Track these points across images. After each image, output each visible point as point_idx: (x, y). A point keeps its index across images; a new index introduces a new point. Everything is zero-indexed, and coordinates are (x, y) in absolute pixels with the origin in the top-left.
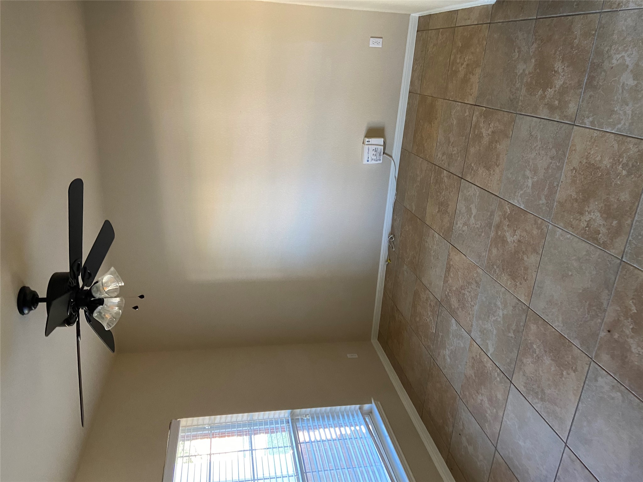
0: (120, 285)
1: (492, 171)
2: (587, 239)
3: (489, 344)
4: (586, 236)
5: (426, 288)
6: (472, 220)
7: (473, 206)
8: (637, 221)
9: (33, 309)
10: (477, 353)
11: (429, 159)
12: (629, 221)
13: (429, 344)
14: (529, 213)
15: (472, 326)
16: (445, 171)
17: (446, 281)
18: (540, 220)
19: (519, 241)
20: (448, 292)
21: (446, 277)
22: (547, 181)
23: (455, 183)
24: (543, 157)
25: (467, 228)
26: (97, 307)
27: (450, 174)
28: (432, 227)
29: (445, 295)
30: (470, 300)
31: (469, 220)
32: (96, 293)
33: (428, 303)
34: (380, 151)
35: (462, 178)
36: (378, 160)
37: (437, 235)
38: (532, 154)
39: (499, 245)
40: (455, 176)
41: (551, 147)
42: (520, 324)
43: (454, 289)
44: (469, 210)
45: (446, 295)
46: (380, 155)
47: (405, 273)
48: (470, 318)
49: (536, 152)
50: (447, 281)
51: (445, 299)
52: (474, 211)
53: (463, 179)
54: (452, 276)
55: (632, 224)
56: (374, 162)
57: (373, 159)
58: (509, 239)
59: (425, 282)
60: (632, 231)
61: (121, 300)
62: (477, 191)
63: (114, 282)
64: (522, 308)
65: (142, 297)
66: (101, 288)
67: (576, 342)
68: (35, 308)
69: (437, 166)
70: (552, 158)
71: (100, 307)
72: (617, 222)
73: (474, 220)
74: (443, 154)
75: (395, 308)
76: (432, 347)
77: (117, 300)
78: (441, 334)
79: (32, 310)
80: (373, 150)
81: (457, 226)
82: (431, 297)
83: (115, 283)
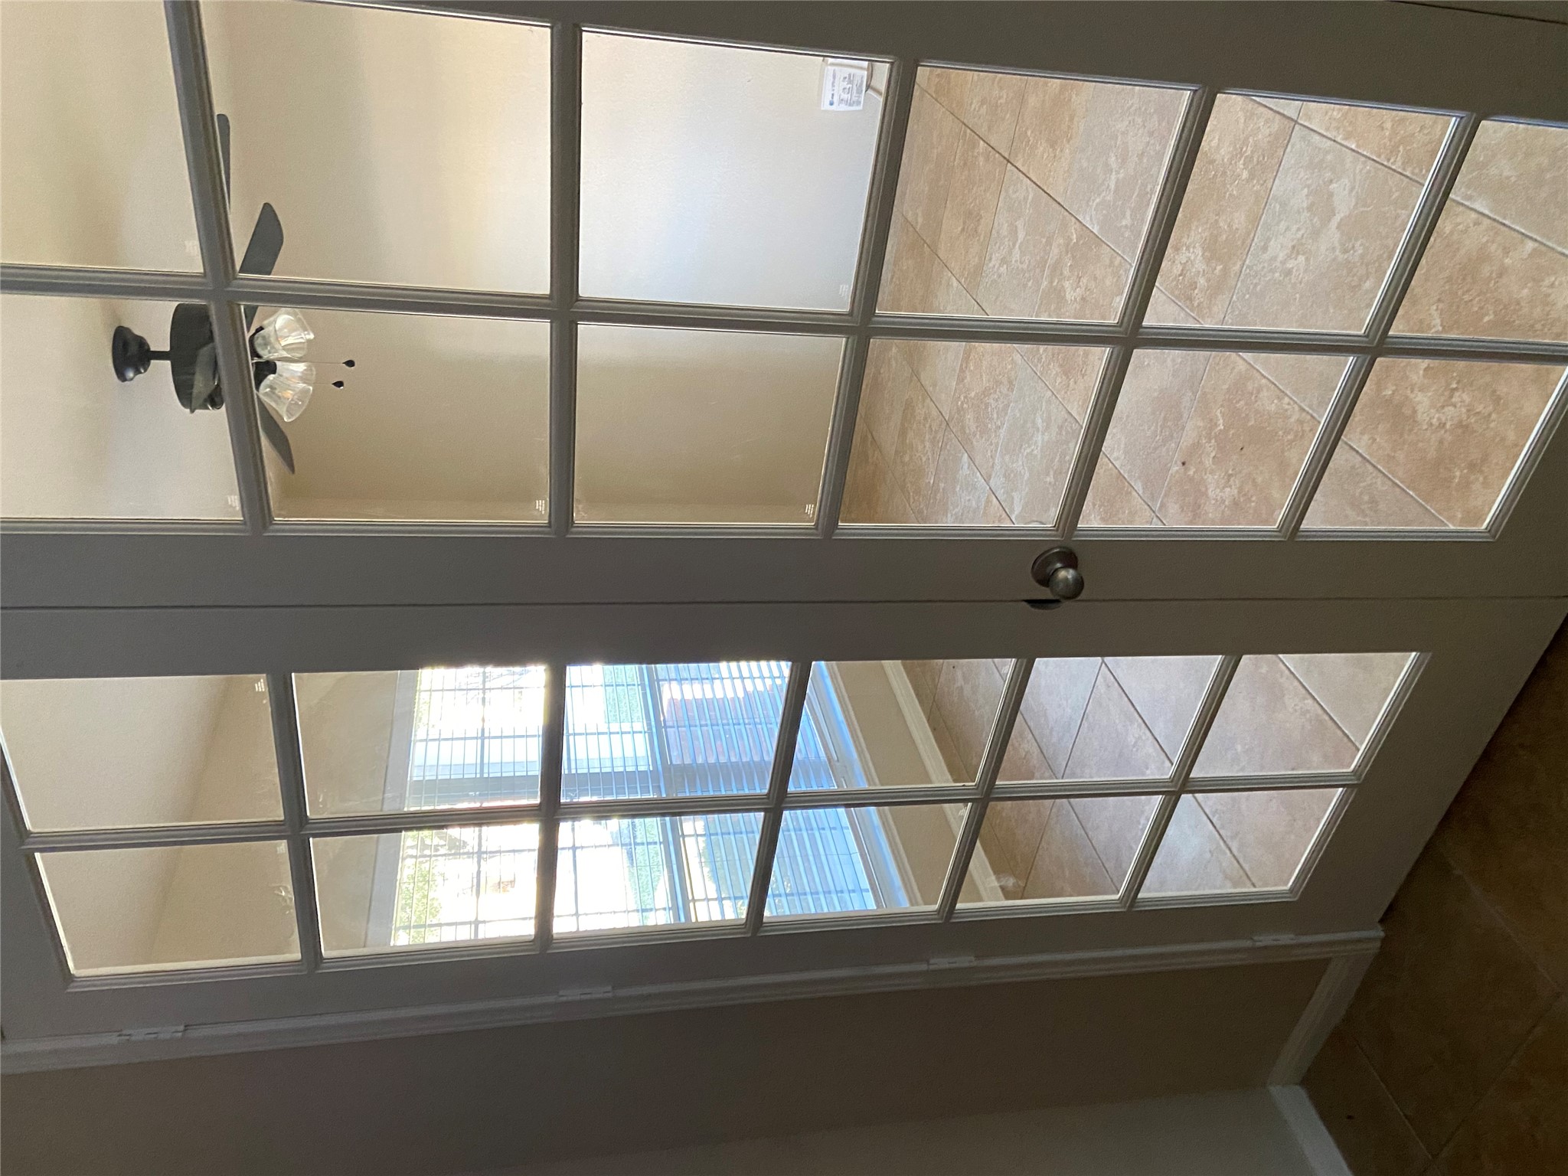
0: (308, 337)
1: (1059, 149)
2: (1177, 297)
3: (1015, 497)
4: (1177, 292)
5: (926, 394)
6: (1016, 254)
7: (1020, 224)
8: (1248, 267)
9: (143, 371)
10: (995, 517)
11: (956, 111)
12: (1237, 268)
13: (921, 507)
14: (1105, 243)
15: (993, 467)
16: (982, 142)
17: (961, 380)
18: (1119, 258)
19: (1083, 299)
20: (962, 403)
21: (961, 369)
22: (1137, 181)
23: (995, 170)
24: (1138, 130)
25: (1006, 271)
26: (266, 376)
27: (990, 149)
28: (948, 265)
29: (955, 408)
30: (995, 416)
31: (1010, 252)
32: (263, 349)
33: (927, 426)
34: (860, 81)
35: (1008, 161)
36: (854, 102)
37: (955, 283)
38: (1122, 121)
39: (1052, 308)
40: (997, 155)
41: (1152, 111)
42: (1065, 457)
43: (973, 394)
44: (1014, 231)
45: (958, 408)
46: (859, 92)
47: (893, 363)
48: (992, 451)
49: (1130, 118)
50: (963, 380)
51: (956, 416)
52: (1021, 235)
53: (1011, 163)
54: (972, 368)
55: (1241, 272)
56: (843, 107)
57: (842, 100)
58: (1070, 295)
59: (927, 383)
60: (1239, 284)
61: (309, 369)
62: (1030, 190)
63: (295, 330)
64: (1071, 427)
65: (350, 363)
66: (272, 339)
67: (1138, 486)
68: (145, 370)
69: (969, 128)
70: (1151, 134)
71: (271, 377)
72: (1221, 266)
73: (1019, 252)
74: (983, 102)
75: (869, 436)
76: (925, 512)
77: (300, 367)
78: (942, 485)
79: (141, 373)
80: (846, 78)
81: (991, 265)
82: (935, 412)
83: (298, 332)
